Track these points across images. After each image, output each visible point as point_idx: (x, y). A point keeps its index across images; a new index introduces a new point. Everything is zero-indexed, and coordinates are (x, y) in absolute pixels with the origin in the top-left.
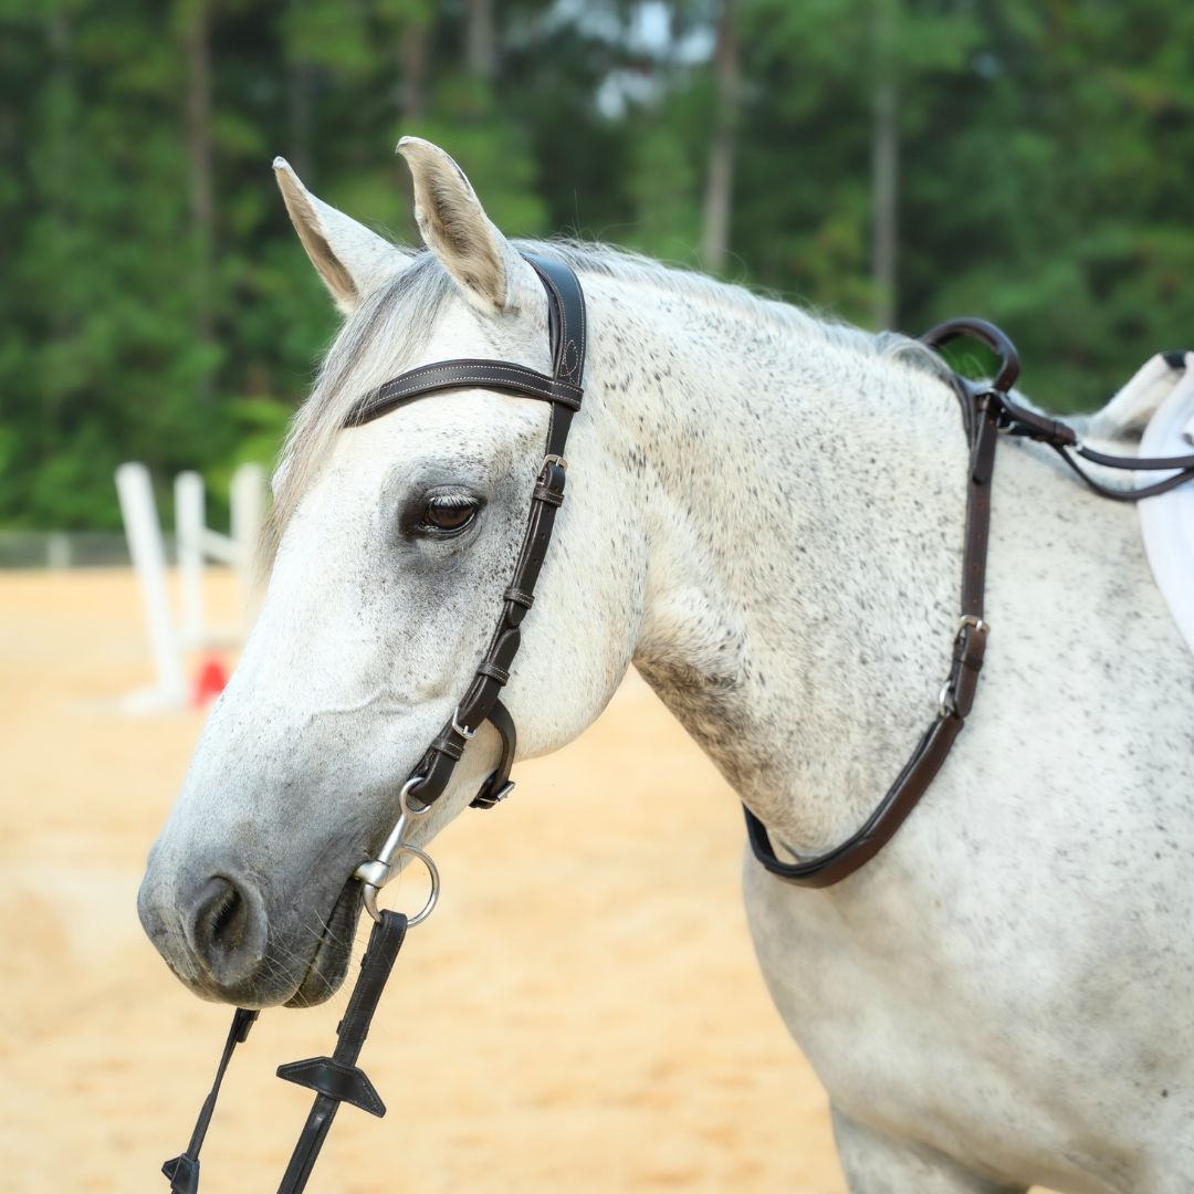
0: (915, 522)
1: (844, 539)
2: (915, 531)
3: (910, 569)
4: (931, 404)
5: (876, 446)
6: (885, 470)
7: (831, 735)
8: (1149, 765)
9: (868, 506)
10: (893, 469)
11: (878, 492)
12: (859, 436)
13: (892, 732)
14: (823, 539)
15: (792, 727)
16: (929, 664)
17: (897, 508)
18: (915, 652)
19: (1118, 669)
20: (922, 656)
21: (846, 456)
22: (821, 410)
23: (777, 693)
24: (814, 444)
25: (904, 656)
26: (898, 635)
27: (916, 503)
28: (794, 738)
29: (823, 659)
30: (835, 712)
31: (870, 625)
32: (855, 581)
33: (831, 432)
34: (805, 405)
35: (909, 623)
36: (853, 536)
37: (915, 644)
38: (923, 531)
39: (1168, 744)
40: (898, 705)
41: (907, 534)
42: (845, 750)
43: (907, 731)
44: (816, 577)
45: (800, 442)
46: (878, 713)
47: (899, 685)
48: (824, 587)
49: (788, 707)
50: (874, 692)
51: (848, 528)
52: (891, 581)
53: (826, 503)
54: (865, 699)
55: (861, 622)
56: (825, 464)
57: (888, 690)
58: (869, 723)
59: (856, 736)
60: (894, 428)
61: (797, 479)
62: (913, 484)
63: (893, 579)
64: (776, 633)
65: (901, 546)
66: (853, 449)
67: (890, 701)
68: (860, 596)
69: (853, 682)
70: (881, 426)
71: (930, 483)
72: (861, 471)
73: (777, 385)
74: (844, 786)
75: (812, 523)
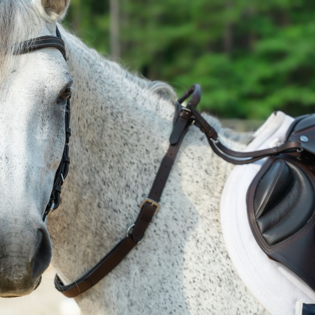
0: (144, 158)
1: (106, 154)
2: (143, 162)
3: (135, 177)
4: (165, 113)
5: (135, 122)
6: (136, 133)
7: (80, 234)
8: (200, 288)
9: (124, 145)
10: (140, 134)
11: (131, 141)
12: (129, 116)
13: (106, 240)
14: (96, 150)
15: (65, 225)
16: (131, 218)
17: (137, 150)
18: (126, 211)
19: (201, 243)
20: (129, 214)
21: (121, 121)
22: (116, 99)
23: (65, 209)
24: (109, 111)
25: (120, 211)
26: (119, 202)
27: (147, 150)
28: (65, 230)
29: (85, 200)
30: (83, 224)
31: (105, 192)
32: (104, 173)
33: (118, 109)
34: (110, 94)
35: (126, 198)
36: (111, 154)
37: (127, 208)
38: (147, 163)
39: (210, 280)
40: (111, 229)
41: (139, 162)
42: (84, 241)
43: (113, 242)
44: (89, 164)
45: (103, 108)
46: (101, 230)
47: (113, 221)
48: (91, 170)
49: (67, 216)
50: (101, 221)
51: (110, 150)
52: (124, 179)
53: (103, 136)
54: (97, 222)
55: (102, 190)
56: (110, 120)
57: (107, 222)
58: (96, 233)
59: (90, 237)
60: (144, 117)
61: (94, 121)
62: (147, 142)
63: (125, 178)
64: (73, 184)
65: (135, 166)
66: (125, 120)
67: (107, 227)
68: (104, 179)
69: (93, 214)
70: (139, 115)
71: (155, 144)
72: (126, 130)
73: (101, 82)
74: (82, 258)
75: (93, 141)
